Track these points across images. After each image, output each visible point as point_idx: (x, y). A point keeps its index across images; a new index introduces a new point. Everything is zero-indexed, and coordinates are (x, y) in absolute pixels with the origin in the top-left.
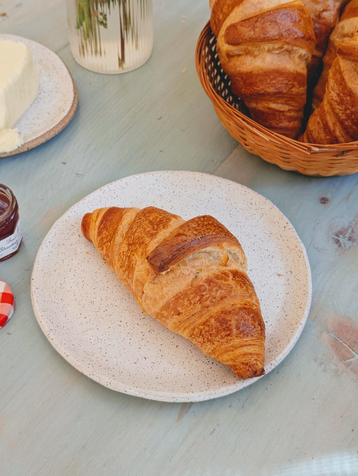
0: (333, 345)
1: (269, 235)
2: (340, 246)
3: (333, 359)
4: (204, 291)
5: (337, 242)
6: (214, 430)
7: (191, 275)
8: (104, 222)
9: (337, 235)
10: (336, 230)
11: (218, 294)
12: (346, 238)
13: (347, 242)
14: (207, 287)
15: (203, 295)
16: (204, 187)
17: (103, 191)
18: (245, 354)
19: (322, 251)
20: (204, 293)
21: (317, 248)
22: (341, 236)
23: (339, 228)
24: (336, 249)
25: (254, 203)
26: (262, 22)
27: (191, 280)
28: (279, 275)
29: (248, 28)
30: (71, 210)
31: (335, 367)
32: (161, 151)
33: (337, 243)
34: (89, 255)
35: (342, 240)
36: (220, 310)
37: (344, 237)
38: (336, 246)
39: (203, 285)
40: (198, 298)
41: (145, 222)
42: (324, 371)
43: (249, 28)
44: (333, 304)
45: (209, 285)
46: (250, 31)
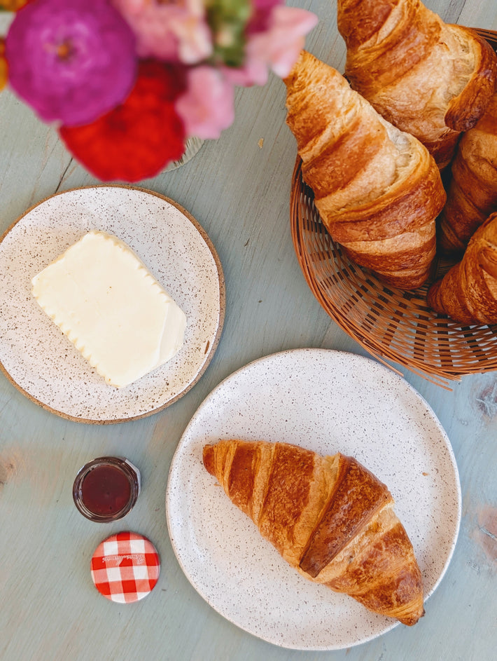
0: (484, 543)
1: (408, 420)
2: (485, 412)
3: (486, 558)
4: (361, 574)
5: (482, 406)
6: (382, 655)
7: (345, 560)
8: (234, 482)
9: (482, 398)
10: (479, 391)
11: (375, 573)
12: (492, 400)
13: (493, 405)
14: (363, 570)
15: (360, 578)
16: (324, 366)
17: (212, 401)
18: (407, 614)
19: (466, 423)
20: (361, 576)
21: (461, 420)
22: (486, 398)
23: (483, 387)
24: (482, 418)
25: (385, 381)
26: (379, 224)
27: (346, 567)
28: (424, 474)
29: (361, 231)
30: (185, 439)
31: (488, 568)
32: (260, 302)
33: (482, 409)
34: (218, 487)
35: (488, 403)
36: (378, 585)
37: (490, 399)
38: (481, 413)
39: (359, 569)
40: (355, 580)
41: (282, 494)
42: (479, 573)
43: (363, 231)
44: (482, 492)
45: (365, 567)
46: (364, 234)
